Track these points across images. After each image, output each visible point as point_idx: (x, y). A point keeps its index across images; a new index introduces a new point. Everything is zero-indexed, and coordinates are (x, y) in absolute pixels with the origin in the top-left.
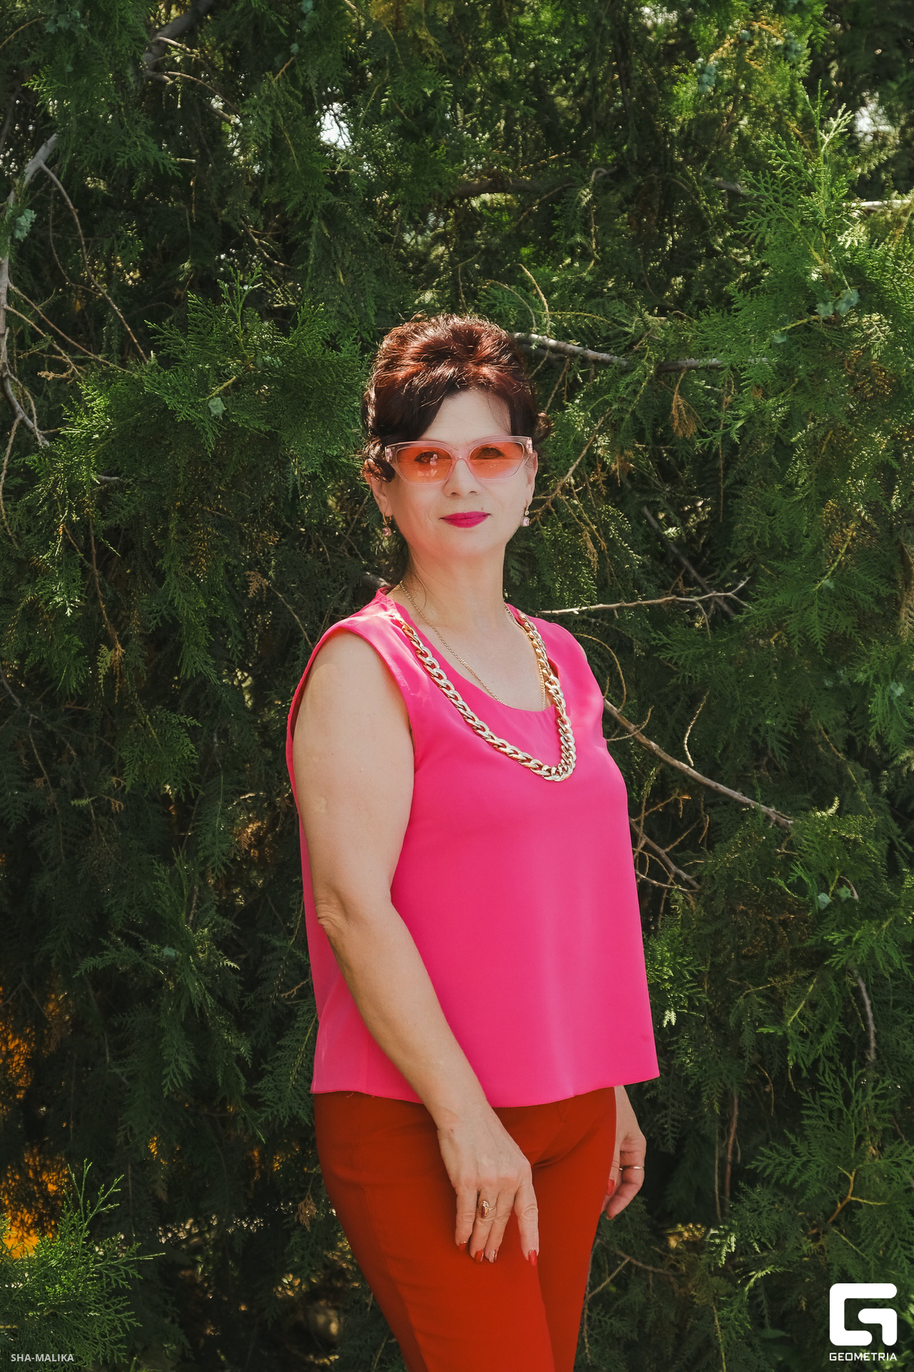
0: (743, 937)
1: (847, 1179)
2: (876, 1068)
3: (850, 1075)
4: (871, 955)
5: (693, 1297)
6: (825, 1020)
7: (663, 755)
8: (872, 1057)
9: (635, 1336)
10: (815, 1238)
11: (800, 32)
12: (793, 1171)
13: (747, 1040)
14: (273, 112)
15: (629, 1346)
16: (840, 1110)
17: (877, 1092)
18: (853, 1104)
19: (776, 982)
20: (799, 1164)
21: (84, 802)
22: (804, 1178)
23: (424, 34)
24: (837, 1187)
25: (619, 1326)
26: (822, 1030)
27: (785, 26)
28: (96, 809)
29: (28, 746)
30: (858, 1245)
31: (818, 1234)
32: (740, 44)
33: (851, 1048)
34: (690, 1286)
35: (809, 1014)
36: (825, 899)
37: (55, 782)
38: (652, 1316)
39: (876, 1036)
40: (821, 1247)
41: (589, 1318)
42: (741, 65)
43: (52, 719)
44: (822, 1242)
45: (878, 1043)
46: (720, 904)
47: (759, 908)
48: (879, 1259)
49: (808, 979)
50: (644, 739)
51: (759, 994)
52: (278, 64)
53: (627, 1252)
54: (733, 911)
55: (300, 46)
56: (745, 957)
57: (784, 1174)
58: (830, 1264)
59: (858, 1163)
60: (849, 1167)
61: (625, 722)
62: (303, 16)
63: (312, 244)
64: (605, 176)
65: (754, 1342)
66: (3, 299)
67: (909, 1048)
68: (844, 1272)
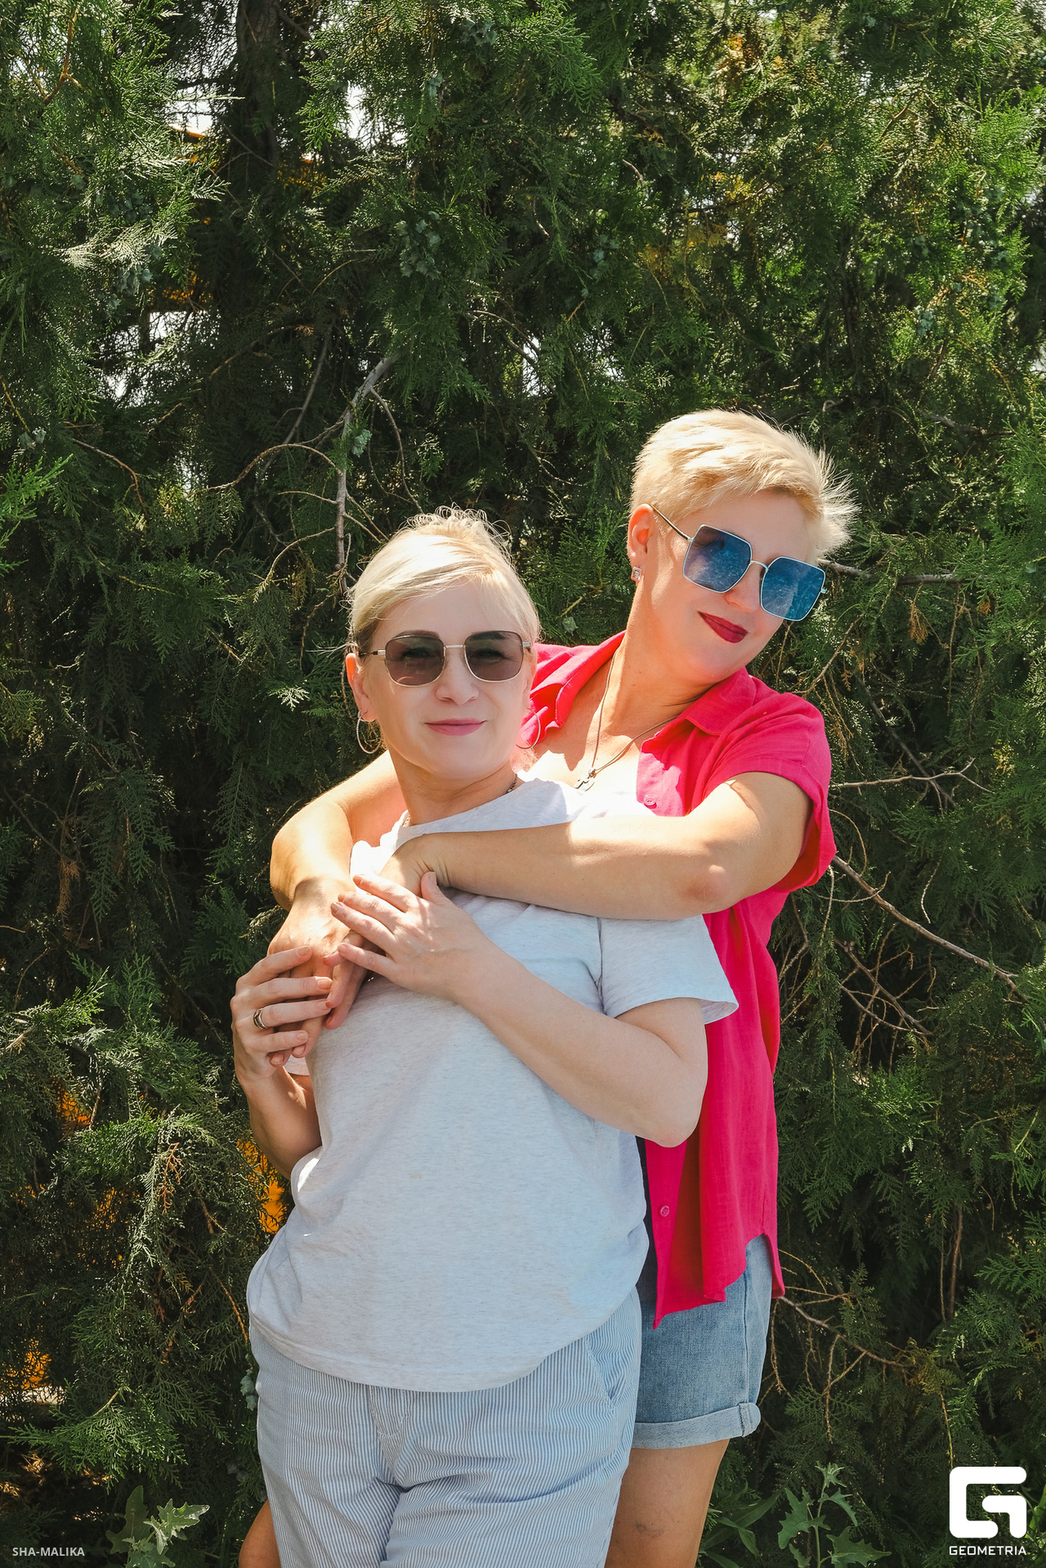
0: (973, 1076)
5: (922, 1386)
7: (898, 915)
9: (870, 1419)
10: (1032, 1338)
11: (1002, 284)
12: (1016, 1280)
13: (976, 1165)
14: (566, 350)
15: (863, 1428)
19: (1001, 1115)
20: (1021, 1273)
22: (1026, 1285)
23: (686, 284)
25: (859, 1411)
27: (989, 280)
31: (1034, 1334)
32: (951, 295)
34: (919, 1376)
35: (1032, 1143)
38: (884, 1402)
40: (1037, 1345)
41: (831, 1402)
42: (951, 313)
44: (1037, 1342)
46: (953, 1046)
47: (988, 1050)
49: (1030, 1113)
50: (882, 900)
51: (987, 1125)
52: (568, 306)
53: (864, 1347)
54: (965, 1052)
55: (590, 291)
56: (973, 1092)
57: (1009, 1281)
61: (865, 885)
62: (595, 265)
63: (596, 465)
64: (833, 407)
65: (978, 1426)
66: (342, 507)
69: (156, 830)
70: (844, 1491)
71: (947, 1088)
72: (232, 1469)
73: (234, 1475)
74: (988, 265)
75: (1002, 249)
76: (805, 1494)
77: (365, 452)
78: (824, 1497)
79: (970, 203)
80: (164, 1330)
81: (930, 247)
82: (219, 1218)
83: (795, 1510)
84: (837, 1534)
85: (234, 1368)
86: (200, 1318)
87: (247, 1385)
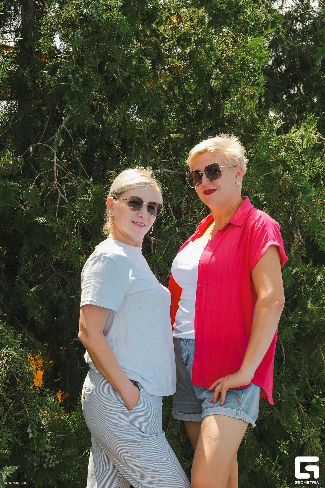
1: (278, 395)
2: (285, 366)
3: (279, 367)
8: (284, 363)
10: (269, 410)
11: (257, 90)
14: (123, 113)
16: (277, 376)
17: (286, 372)
18: (280, 375)
21: (73, 297)
23: (160, 92)
24: (276, 397)
27: (254, 89)
28: (76, 298)
30: (281, 412)
31: (270, 409)
37: (65, 291)
39: (285, 357)
40: (271, 412)
42: (242, 100)
43: (64, 274)
44: (271, 411)
45: (286, 359)
48: (286, 415)
52: (124, 100)
55: (130, 95)
58: (273, 417)
59: (281, 390)
60: (278, 392)
62: (131, 87)
63: (133, 148)
64: (207, 129)
66: (55, 162)
67: (294, 360)
68: (278, 419)
69: (0, 262)
72: (26, 456)
73: (26, 458)
74: (253, 85)
75: (257, 80)
77: (62, 145)
79: (247, 66)
80: (4, 414)
81: (235, 79)
82: (20, 380)
85: (25, 425)
86: (15, 410)
87: (29, 430)
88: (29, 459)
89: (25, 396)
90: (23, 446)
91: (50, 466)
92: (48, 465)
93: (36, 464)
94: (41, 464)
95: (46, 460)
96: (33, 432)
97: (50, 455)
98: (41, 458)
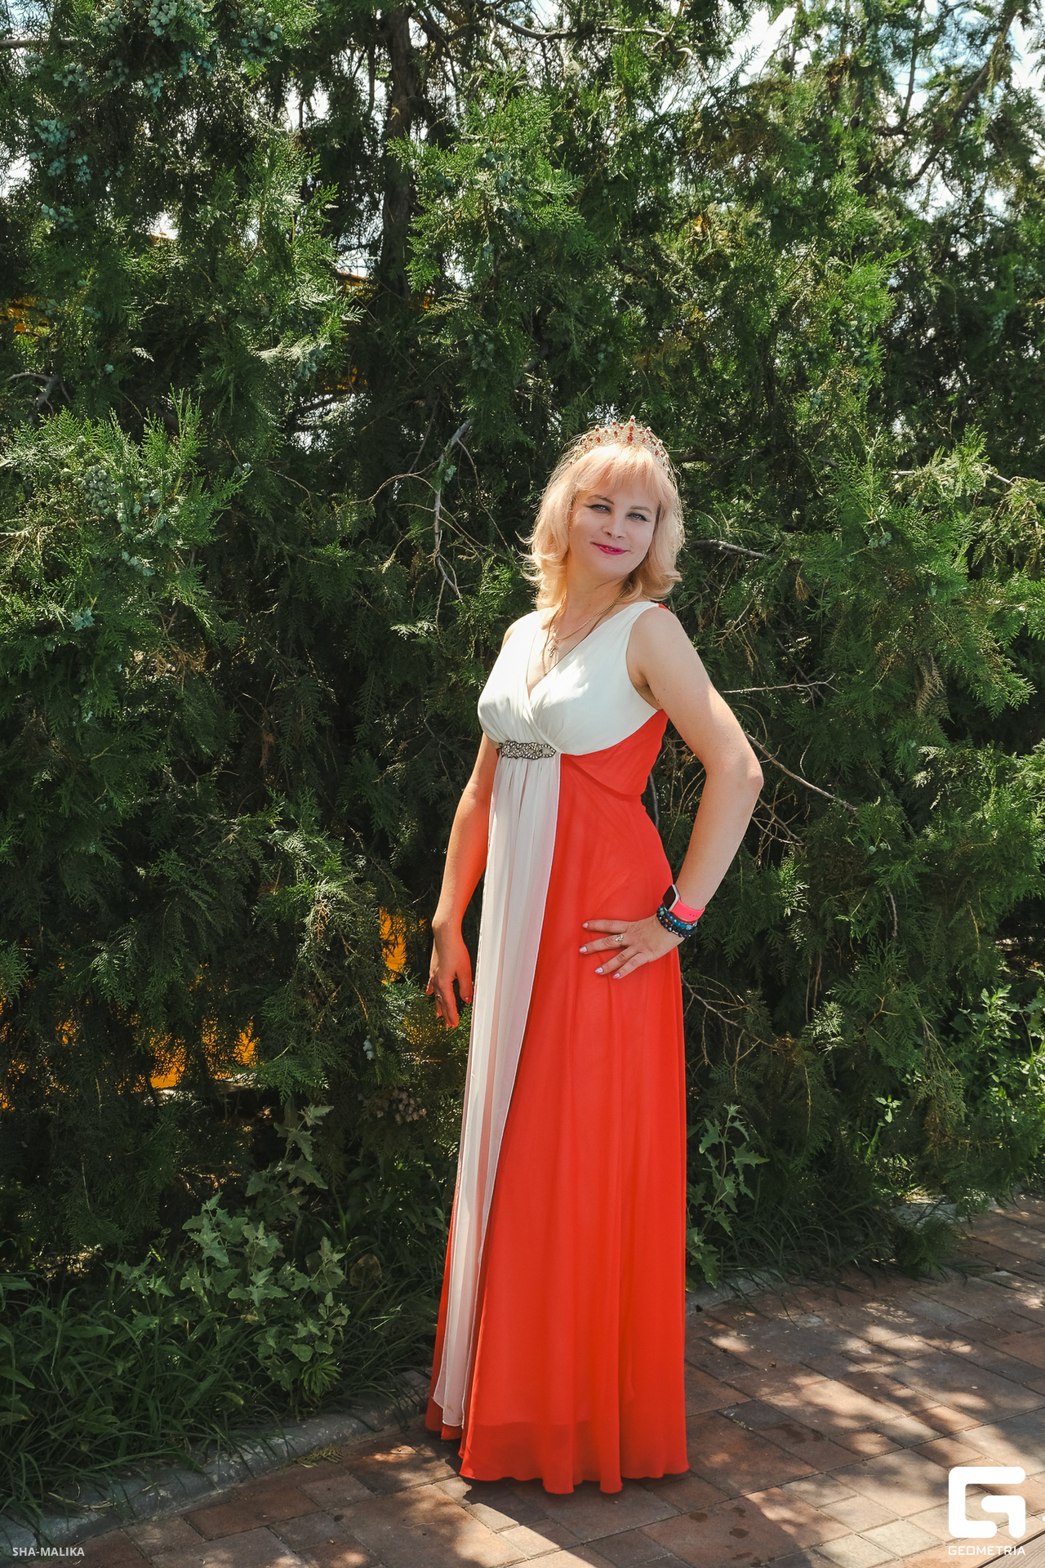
0: (828, 870)
1: (880, 1001)
2: (897, 941)
3: (884, 945)
4: (899, 879)
5: (794, 1061)
6: (871, 913)
7: (787, 771)
8: (895, 934)
9: (762, 1081)
10: (861, 1032)
11: (867, 376)
12: (852, 995)
13: (829, 924)
15: (758, 1087)
16: (879, 965)
17: (898, 956)
18: (886, 960)
19: (845, 894)
20: (854, 991)
22: (857, 999)
23: (662, 374)
24: (874, 1005)
25: (753, 1076)
26: (870, 919)
27: (858, 373)
29: (438, 758)
31: (863, 1029)
32: (834, 383)
33: (884, 930)
34: (794, 1056)
35: (862, 911)
36: (873, 849)
38: (771, 1071)
39: (898, 923)
40: (865, 1036)
41: (739, 1071)
42: (835, 395)
43: (452, 744)
44: (864, 1034)
45: (898, 926)
46: (815, 852)
47: (837, 854)
48: (896, 1043)
49: (862, 892)
50: (776, 762)
51: (836, 900)
53: (759, 1037)
54: (823, 855)
56: (829, 880)
57: (846, 996)
58: (868, 1046)
59: (886, 993)
60: (881, 994)
61: (766, 752)
62: (599, 362)
64: (758, 453)
65: (827, 1085)
66: (437, 514)
67: (915, 930)
68: (876, 1050)
69: (320, 713)
70: (741, 1120)
71: (813, 878)
72: (360, 1097)
73: (361, 1102)
74: (857, 363)
75: (866, 353)
76: (716, 1122)
77: (453, 479)
78: (728, 1124)
79: (844, 325)
80: (318, 1011)
82: (351, 945)
83: (711, 1131)
84: (738, 1146)
85: (360, 1036)
86: (340, 1005)
87: (367, 1045)
88: (366, 1103)
89: (361, 977)
90: (354, 1075)
91: (409, 1119)
92: (403, 1117)
93: (380, 1115)
94: (390, 1115)
95: (401, 1107)
96: (374, 1050)
97: (409, 1097)
98: (391, 1103)
